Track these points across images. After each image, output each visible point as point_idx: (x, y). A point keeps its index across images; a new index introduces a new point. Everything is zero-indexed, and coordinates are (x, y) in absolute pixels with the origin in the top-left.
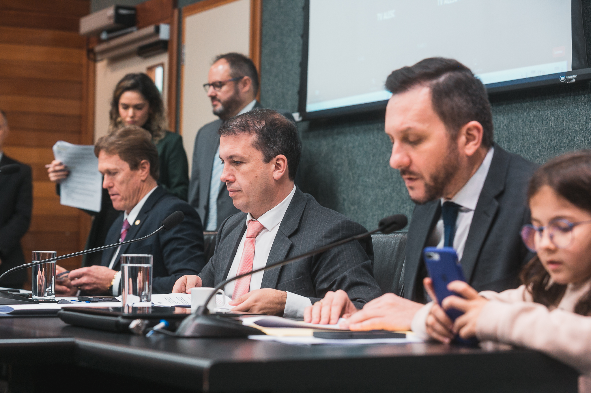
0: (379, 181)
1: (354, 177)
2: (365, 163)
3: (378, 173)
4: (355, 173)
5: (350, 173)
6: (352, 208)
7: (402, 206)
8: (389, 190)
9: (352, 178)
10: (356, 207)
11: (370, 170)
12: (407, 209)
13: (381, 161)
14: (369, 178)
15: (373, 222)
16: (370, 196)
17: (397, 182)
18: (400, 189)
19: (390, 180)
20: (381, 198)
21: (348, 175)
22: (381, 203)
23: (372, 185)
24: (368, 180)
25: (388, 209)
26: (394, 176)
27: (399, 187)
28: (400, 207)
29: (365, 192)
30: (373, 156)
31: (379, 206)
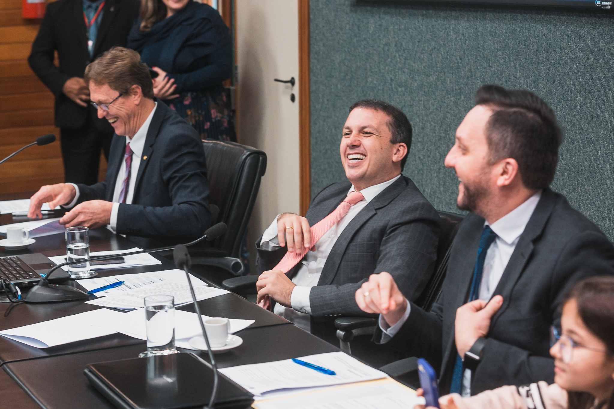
0: (424, 67)
1: (401, 59)
2: (410, 47)
3: (423, 60)
4: (402, 56)
5: (397, 55)
6: (400, 90)
7: (447, 96)
8: (434, 78)
9: (398, 60)
10: (403, 89)
11: (415, 55)
12: (451, 100)
13: (426, 48)
14: (414, 63)
15: (419, 107)
16: (416, 80)
17: (441, 72)
18: (445, 79)
19: (435, 69)
20: (427, 85)
21: (395, 56)
22: (426, 90)
23: (418, 70)
24: (414, 65)
25: (434, 97)
26: (438, 66)
27: (443, 77)
28: (445, 97)
29: (412, 76)
30: (419, 42)
31: (424, 92)
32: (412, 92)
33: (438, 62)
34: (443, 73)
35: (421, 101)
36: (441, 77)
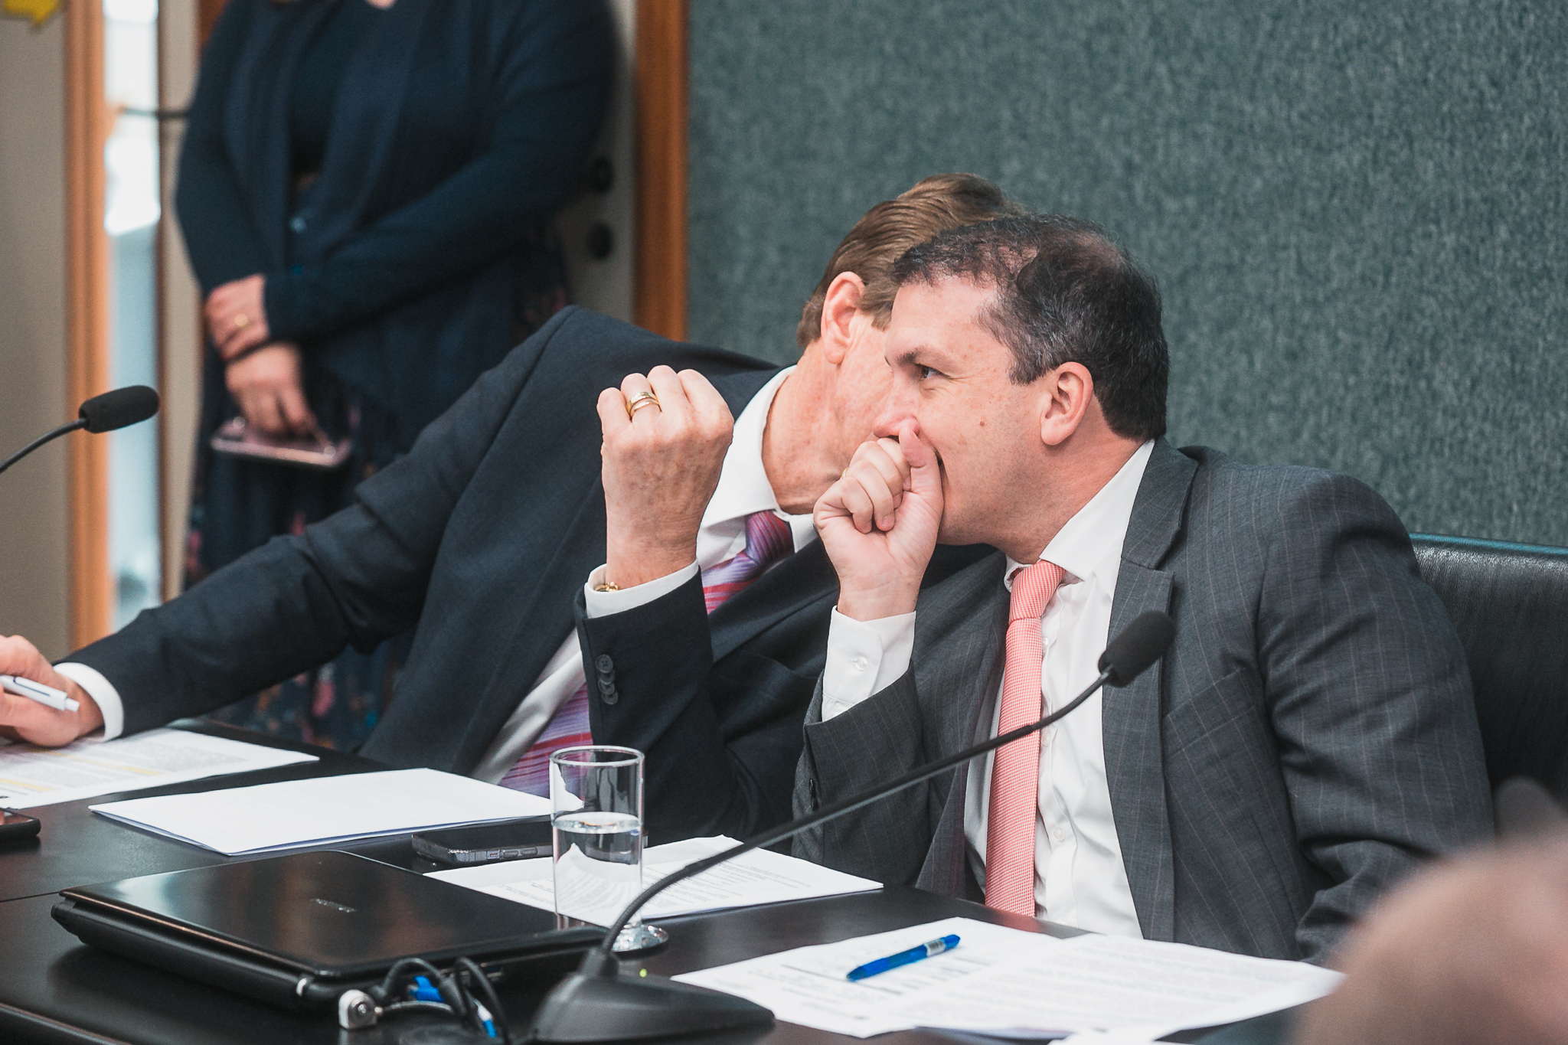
0: (1303, 116)
1: (1178, 87)
2: (1233, 37)
3: (1299, 86)
4: (1188, 72)
5: (1162, 69)
6: (1171, 205)
7: (1420, 230)
8: (1356, 159)
9: (1168, 88)
10: (1191, 202)
11: (1258, 69)
12: (1443, 245)
13: (1316, 44)
14: (1252, 98)
15: (1276, 273)
16: (1258, 169)
17: (1392, 134)
18: (1410, 164)
19: (1359, 122)
20: (1315, 184)
21: (1149, 75)
22: (1312, 204)
23: (1271, 129)
24: (1248, 108)
25: (1351, 231)
26: (1378, 109)
27: (1404, 154)
28: (1408, 231)
29: (1237, 150)
30: (1276, 17)
31: (1303, 214)
32: (1236, 215)
33: (1378, 97)
34: (1402, 139)
35: (1285, 247)
36: (1391, 153)
